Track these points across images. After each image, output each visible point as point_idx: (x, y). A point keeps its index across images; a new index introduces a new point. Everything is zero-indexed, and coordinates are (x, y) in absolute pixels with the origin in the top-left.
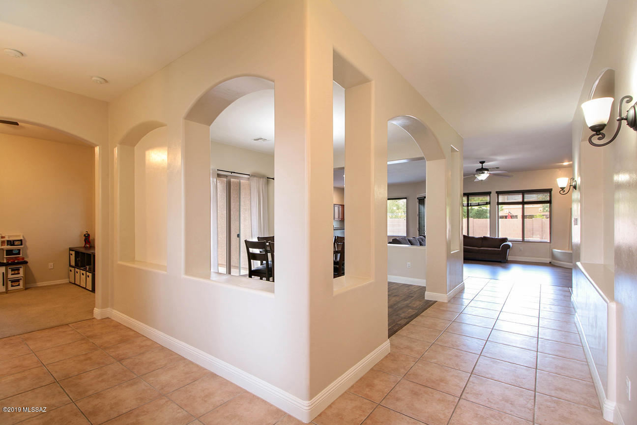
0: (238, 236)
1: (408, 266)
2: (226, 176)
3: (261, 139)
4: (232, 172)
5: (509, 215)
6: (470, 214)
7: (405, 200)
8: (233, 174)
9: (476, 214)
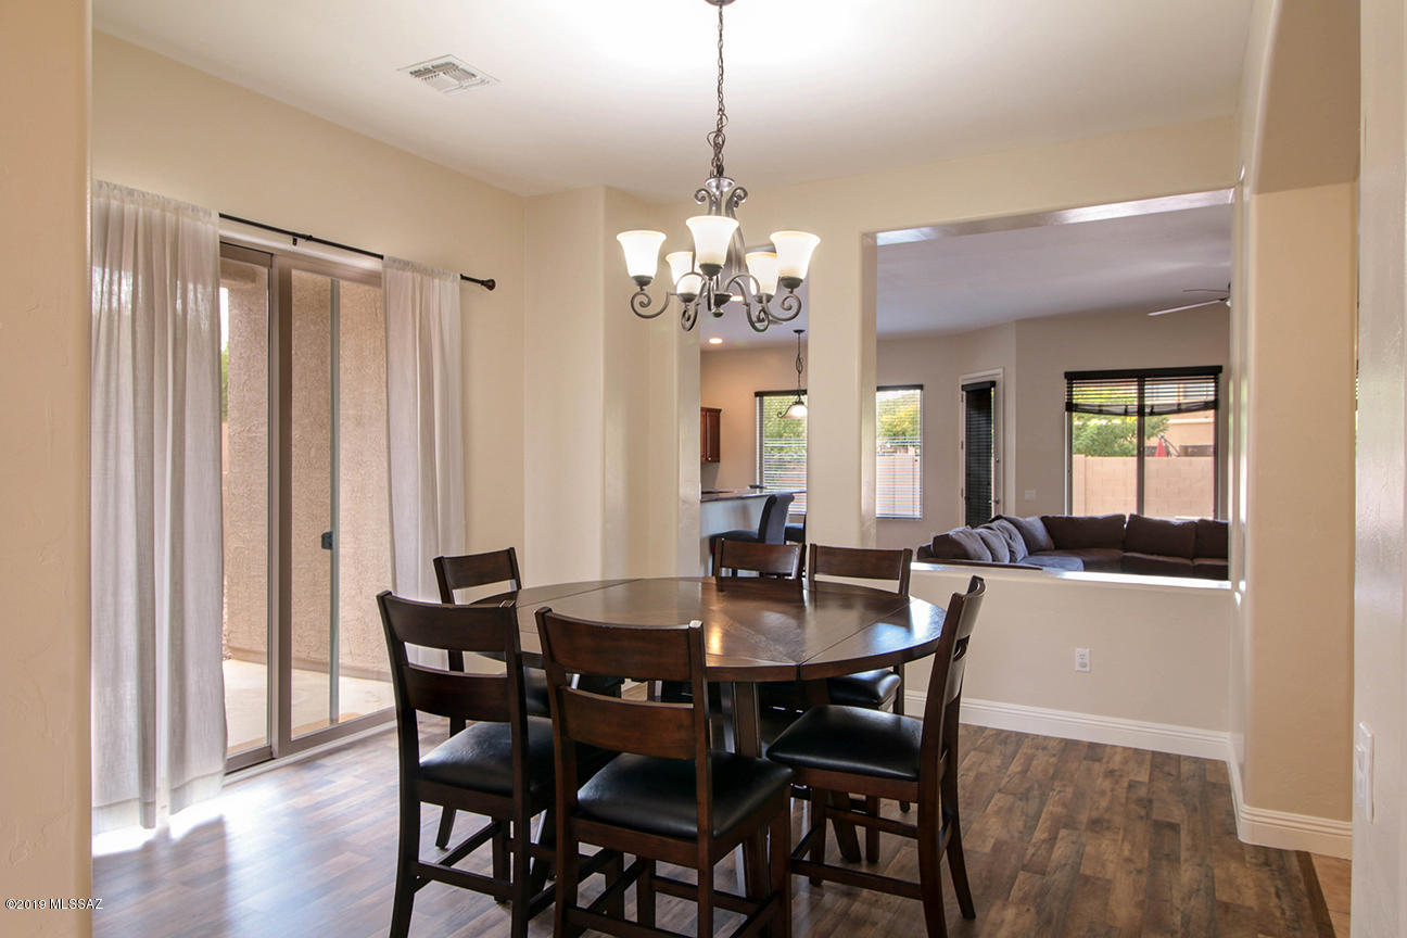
0: (328, 541)
1: (1078, 660)
2: (267, 256)
3: (448, 67)
4: (296, 237)
5: (1160, 444)
6: (1075, 443)
7: (918, 391)
8: (304, 248)
9: (1093, 440)
